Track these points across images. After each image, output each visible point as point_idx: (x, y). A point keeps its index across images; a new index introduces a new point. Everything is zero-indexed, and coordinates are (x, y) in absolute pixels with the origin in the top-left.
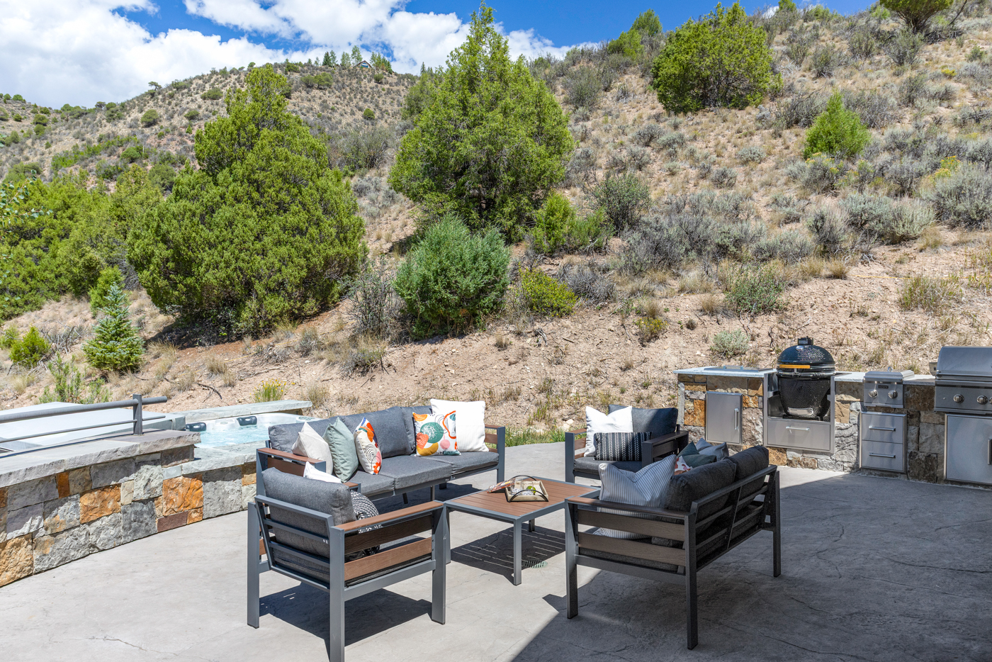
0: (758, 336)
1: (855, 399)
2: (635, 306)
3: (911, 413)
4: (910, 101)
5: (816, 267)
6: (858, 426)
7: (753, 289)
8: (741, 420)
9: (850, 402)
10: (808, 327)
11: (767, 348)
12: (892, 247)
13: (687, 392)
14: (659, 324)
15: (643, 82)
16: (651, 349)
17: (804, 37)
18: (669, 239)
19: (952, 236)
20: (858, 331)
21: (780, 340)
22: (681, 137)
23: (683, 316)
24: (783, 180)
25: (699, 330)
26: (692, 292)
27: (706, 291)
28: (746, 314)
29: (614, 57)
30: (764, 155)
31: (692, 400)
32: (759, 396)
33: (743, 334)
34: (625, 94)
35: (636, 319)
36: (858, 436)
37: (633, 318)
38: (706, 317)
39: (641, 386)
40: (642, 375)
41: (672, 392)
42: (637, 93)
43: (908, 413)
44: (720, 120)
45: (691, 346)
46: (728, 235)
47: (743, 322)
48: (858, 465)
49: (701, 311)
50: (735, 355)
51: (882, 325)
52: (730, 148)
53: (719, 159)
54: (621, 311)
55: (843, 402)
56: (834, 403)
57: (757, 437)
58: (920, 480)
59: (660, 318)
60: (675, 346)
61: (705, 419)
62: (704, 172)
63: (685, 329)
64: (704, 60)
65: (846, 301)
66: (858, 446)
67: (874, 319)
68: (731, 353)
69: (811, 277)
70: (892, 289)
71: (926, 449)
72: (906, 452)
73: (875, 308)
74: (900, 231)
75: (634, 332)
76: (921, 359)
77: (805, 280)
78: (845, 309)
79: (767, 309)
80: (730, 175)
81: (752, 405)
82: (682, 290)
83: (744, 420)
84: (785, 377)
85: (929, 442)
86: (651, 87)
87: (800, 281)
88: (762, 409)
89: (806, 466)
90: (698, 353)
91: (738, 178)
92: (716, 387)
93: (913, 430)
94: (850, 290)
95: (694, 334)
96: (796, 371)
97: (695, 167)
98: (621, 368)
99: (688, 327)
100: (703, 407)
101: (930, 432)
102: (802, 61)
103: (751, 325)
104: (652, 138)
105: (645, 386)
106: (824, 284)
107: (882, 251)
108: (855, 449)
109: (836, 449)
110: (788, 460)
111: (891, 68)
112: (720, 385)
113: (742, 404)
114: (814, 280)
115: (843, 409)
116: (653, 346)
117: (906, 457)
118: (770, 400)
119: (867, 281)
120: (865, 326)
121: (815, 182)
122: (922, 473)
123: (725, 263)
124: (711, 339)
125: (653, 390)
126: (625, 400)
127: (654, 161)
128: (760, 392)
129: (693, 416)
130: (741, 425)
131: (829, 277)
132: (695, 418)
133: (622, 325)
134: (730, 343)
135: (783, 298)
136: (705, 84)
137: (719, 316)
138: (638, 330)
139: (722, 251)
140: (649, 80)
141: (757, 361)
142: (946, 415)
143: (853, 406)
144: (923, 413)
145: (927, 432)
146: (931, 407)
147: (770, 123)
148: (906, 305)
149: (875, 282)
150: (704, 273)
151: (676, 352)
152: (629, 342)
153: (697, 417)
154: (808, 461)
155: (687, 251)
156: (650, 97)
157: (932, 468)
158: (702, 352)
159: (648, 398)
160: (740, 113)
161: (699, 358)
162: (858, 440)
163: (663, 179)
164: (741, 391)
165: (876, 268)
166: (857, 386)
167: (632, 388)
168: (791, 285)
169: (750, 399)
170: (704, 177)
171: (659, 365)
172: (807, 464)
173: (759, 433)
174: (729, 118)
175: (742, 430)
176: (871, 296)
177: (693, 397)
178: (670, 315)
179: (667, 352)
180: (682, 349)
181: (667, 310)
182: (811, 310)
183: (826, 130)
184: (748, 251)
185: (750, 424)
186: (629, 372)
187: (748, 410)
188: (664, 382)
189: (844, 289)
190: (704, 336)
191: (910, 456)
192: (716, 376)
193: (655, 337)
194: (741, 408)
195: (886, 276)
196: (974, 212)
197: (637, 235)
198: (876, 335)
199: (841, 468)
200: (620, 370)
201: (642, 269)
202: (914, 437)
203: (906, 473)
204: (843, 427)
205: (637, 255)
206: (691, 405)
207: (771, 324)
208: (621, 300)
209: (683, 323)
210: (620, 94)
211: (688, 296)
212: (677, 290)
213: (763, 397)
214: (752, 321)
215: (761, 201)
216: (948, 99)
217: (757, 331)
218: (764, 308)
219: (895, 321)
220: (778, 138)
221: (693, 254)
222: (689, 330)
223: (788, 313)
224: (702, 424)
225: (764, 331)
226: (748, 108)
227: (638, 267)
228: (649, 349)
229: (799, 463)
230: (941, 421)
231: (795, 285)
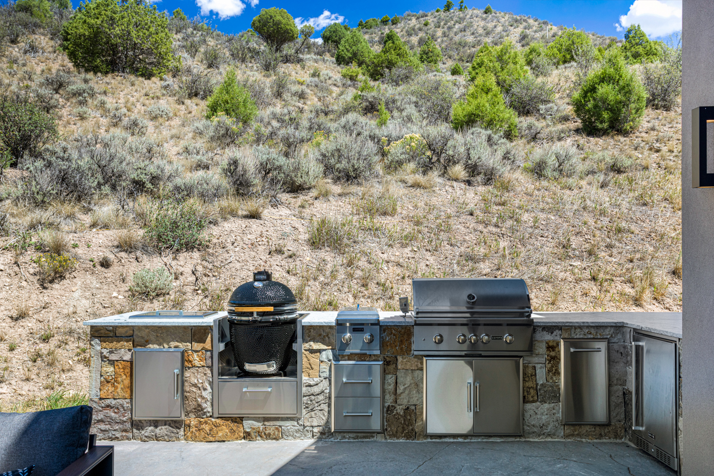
0: (182, 274)
1: (325, 347)
2: (34, 240)
3: (388, 359)
4: (279, 95)
5: (233, 207)
6: (330, 381)
7: (175, 225)
8: (183, 385)
9: (320, 351)
10: (231, 265)
11: (193, 287)
12: (292, 195)
13: (105, 352)
14: (65, 261)
15: (52, 43)
16: (54, 292)
17: (195, 39)
18: (78, 169)
19: (337, 189)
20: (278, 268)
21: (205, 279)
22: (92, 89)
23: (95, 253)
24: (190, 135)
25: (116, 268)
26: (106, 227)
27: (123, 225)
28: (167, 251)
29: (22, 15)
30: (171, 115)
31: (112, 363)
32: (207, 351)
33: (166, 273)
34: (33, 49)
35: (35, 256)
36: (330, 393)
37: (31, 254)
38: (123, 254)
39: (39, 339)
40: (40, 325)
41: (81, 345)
42: (47, 51)
43: (385, 360)
44: (128, 84)
45: (106, 287)
46: (144, 172)
47: (165, 260)
48: (330, 429)
49: (118, 247)
50: (158, 295)
51: (298, 263)
52: (139, 106)
53: (130, 113)
54: (14, 247)
55: (312, 351)
56: (302, 353)
57: (204, 405)
58: (398, 438)
59: (66, 255)
60: (86, 287)
61: (131, 388)
62: (114, 121)
63: (99, 267)
64: (114, 29)
65: (263, 239)
66: (329, 406)
67: (290, 257)
68: (154, 294)
69: (229, 216)
70: (301, 230)
71: (404, 401)
72: (383, 406)
73: (290, 246)
74: (299, 181)
75: (32, 271)
76: (335, 294)
77: (225, 219)
78: (264, 247)
79: (189, 246)
80: (141, 125)
81: (197, 363)
82: (94, 225)
83: (186, 384)
84: (241, 323)
85: (407, 392)
86: (61, 49)
87: (219, 219)
88: (211, 368)
89: (268, 437)
90: (115, 294)
91: (149, 129)
92: (148, 342)
93: (390, 379)
94: (265, 229)
95: (109, 273)
96: (255, 315)
97: (106, 116)
98: (11, 318)
99: (102, 265)
100: (128, 370)
101: (408, 380)
102: (195, 55)
103: (174, 263)
104: (61, 85)
105: (46, 339)
106: (243, 223)
107: (284, 197)
108: (326, 409)
109: (304, 411)
110: (245, 432)
111: (261, 72)
112: (153, 338)
113: (185, 362)
114: (232, 219)
115: (312, 360)
116: (57, 288)
117: (383, 413)
118: (221, 354)
119: (279, 221)
120: (283, 263)
121: (219, 138)
122: (400, 429)
123: (142, 199)
124: (130, 278)
125: (57, 343)
126: (14, 361)
127: (63, 106)
128: (208, 345)
129: (113, 385)
130: (183, 391)
131: (246, 217)
132: (116, 388)
133: (16, 263)
134: (152, 282)
135: (204, 235)
136: (114, 52)
137: (139, 253)
138: (37, 269)
139: (139, 186)
140: (59, 42)
141: (182, 302)
142: (425, 359)
143: (324, 356)
144: (400, 359)
145: (406, 380)
146: (409, 350)
147: (174, 92)
148: (315, 243)
149: (285, 223)
150: (120, 207)
151: (88, 294)
152: (24, 284)
153: (120, 386)
154: (270, 430)
155: (99, 185)
156: (60, 57)
157: (410, 423)
158: (119, 296)
159: (49, 354)
160: (146, 82)
161: (116, 301)
162: (330, 398)
163: (72, 123)
164: (182, 346)
165: (284, 211)
166: (328, 330)
167: (26, 343)
168: (210, 222)
169: (195, 355)
170: (115, 125)
171: (65, 311)
172: (269, 434)
173: (206, 401)
174: (137, 82)
175: (184, 398)
176: (284, 236)
177: (113, 357)
178: (80, 251)
179: (76, 295)
180: (94, 291)
181: (75, 246)
182: (232, 247)
183: (224, 99)
184: (165, 188)
185: (194, 389)
186: (21, 322)
187: (192, 370)
188: (71, 332)
189: (260, 228)
190: (122, 275)
191: (387, 411)
192: (147, 327)
193: (61, 277)
194: (183, 368)
195: (294, 218)
196: (352, 170)
197: (39, 163)
198: (294, 272)
199: (310, 435)
200: (9, 320)
201: (46, 199)
202: (391, 387)
203: (383, 431)
204: (312, 383)
205: (38, 183)
206: (110, 369)
207: (195, 262)
208: (16, 233)
209: (96, 260)
210: (27, 47)
211: (101, 232)
212: (88, 225)
213: (211, 351)
214: (175, 259)
215: (171, 149)
216: (303, 98)
217: (181, 269)
218: (187, 244)
219: (308, 259)
220: (181, 106)
221: (106, 189)
222: (103, 269)
223: (211, 251)
224: (127, 395)
225: (188, 269)
226: (153, 79)
227: (39, 198)
228: (52, 292)
229: (259, 434)
230: (420, 366)
231: (215, 223)
